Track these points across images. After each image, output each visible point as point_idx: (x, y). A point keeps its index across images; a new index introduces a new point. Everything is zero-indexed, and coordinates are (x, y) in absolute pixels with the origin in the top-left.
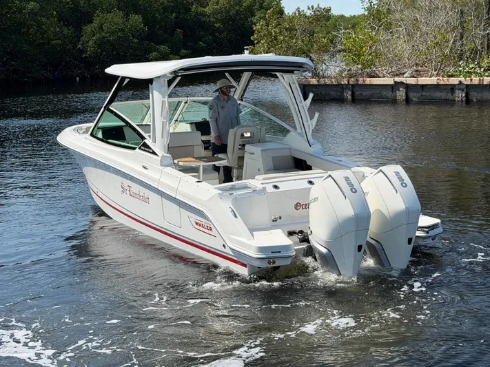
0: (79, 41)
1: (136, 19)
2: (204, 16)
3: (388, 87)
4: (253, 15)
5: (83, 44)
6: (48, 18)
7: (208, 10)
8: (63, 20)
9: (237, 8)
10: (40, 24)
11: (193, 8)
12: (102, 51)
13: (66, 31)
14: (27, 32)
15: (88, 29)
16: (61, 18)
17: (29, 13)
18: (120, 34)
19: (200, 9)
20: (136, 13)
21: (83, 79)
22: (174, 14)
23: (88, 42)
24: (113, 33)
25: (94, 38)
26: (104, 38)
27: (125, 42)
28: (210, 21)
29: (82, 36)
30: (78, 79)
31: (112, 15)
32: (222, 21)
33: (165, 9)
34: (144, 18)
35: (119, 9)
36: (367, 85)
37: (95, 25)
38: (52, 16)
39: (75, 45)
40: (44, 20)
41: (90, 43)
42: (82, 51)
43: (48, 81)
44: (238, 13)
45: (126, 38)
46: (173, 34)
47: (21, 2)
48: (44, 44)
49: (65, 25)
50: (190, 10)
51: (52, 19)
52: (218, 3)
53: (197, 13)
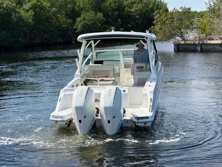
0: (75, 25)
1: (100, 15)
2: (131, 13)
3: (218, 45)
4: (154, 12)
5: (76, 26)
6: (61, 15)
7: (133, 10)
9: (146, 8)
10: (57, 18)
11: (126, 9)
12: (84, 29)
13: (69, 21)
14: (52, 21)
15: (78, 19)
16: (66, 15)
17: (53, 13)
18: (93, 21)
19: (130, 10)
20: (100, 12)
21: (76, 42)
22: (117, 12)
24: (90, 21)
25: (81, 23)
26: (85, 23)
27: (95, 25)
28: (134, 15)
29: (76, 22)
30: (74, 42)
31: (89, 13)
32: (139, 15)
33: (113, 10)
34: (104, 14)
35: (93, 10)
36: (208, 44)
37: (82, 17)
38: (63, 14)
39: (73, 27)
40: (59, 16)
41: (79, 26)
42: (75, 30)
43: (61, 43)
44: (147, 11)
45: (95, 23)
46: (116, 21)
47: (49, 8)
48: (59, 26)
49: (68, 18)
50: (124, 10)
51: (63, 15)
52: (137, 7)
53: (128, 11)
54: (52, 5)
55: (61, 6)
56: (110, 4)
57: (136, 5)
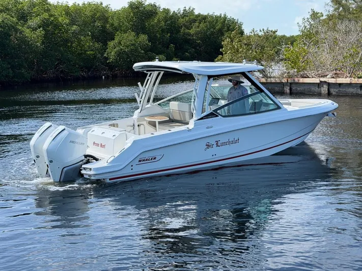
0: (105, 52)
1: (143, 38)
2: (189, 35)
3: (315, 84)
4: (223, 34)
5: (107, 54)
6: (85, 37)
7: (192, 31)
8: (95, 38)
9: (212, 30)
10: (79, 41)
11: (182, 30)
12: (120, 58)
13: (97, 45)
14: (71, 45)
15: (111, 44)
16: (93, 36)
17: (73, 33)
18: (132, 47)
19: (187, 31)
20: (144, 33)
21: (107, 77)
22: (169, 34)
23: (111, 53)
24: (127, 47)
25: (115, 50)
26: (121, 49)
27: (135, 52)
28: (193, 39)
29: (107, 48)
30: (103, 77)
31: (127, 34)
32: (201, 39)
33: (163, 31)
34: (149, 37)
35: (133, 31)
36: (301, 83)
37: (116, 40)
38: (88, 35)
39: (102, 55)
40: (82, 37)
41: (113, 53)
42: (107, 59)
43: (84, 79)
44: (212, 33)
45: (136, 50)
46: (168, 47)
47: (67, 25)
48: (82, 54)
49: (96, 41)
50: (180, 31)
51: (88, 37)
52: (198, 26)
53: (184, 34)
54: (73, 22)
55: (85, 24)
56: (159, 21)
57: (197, 24)
